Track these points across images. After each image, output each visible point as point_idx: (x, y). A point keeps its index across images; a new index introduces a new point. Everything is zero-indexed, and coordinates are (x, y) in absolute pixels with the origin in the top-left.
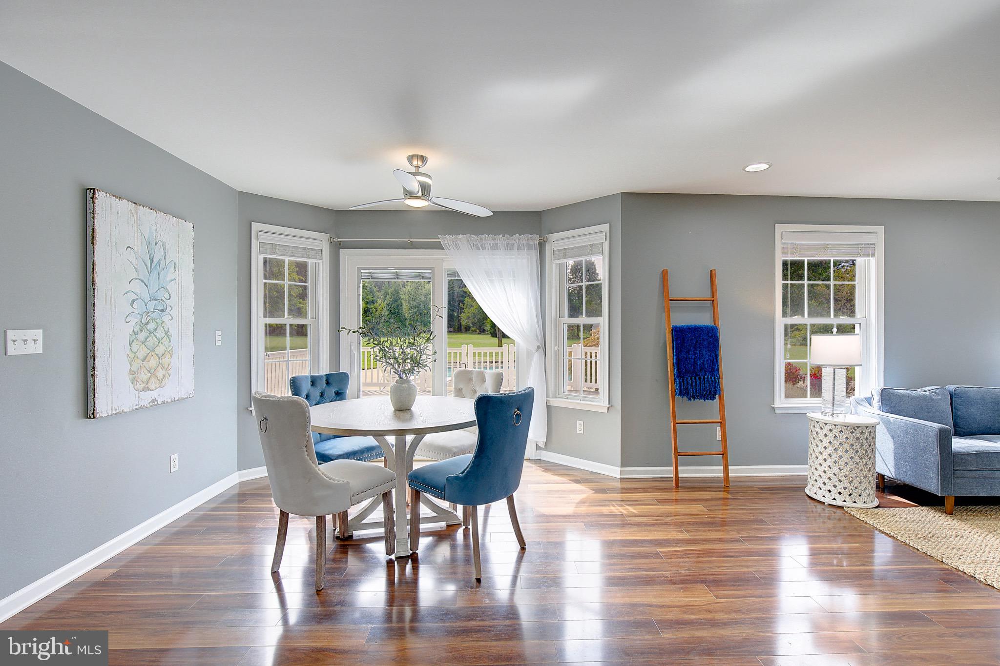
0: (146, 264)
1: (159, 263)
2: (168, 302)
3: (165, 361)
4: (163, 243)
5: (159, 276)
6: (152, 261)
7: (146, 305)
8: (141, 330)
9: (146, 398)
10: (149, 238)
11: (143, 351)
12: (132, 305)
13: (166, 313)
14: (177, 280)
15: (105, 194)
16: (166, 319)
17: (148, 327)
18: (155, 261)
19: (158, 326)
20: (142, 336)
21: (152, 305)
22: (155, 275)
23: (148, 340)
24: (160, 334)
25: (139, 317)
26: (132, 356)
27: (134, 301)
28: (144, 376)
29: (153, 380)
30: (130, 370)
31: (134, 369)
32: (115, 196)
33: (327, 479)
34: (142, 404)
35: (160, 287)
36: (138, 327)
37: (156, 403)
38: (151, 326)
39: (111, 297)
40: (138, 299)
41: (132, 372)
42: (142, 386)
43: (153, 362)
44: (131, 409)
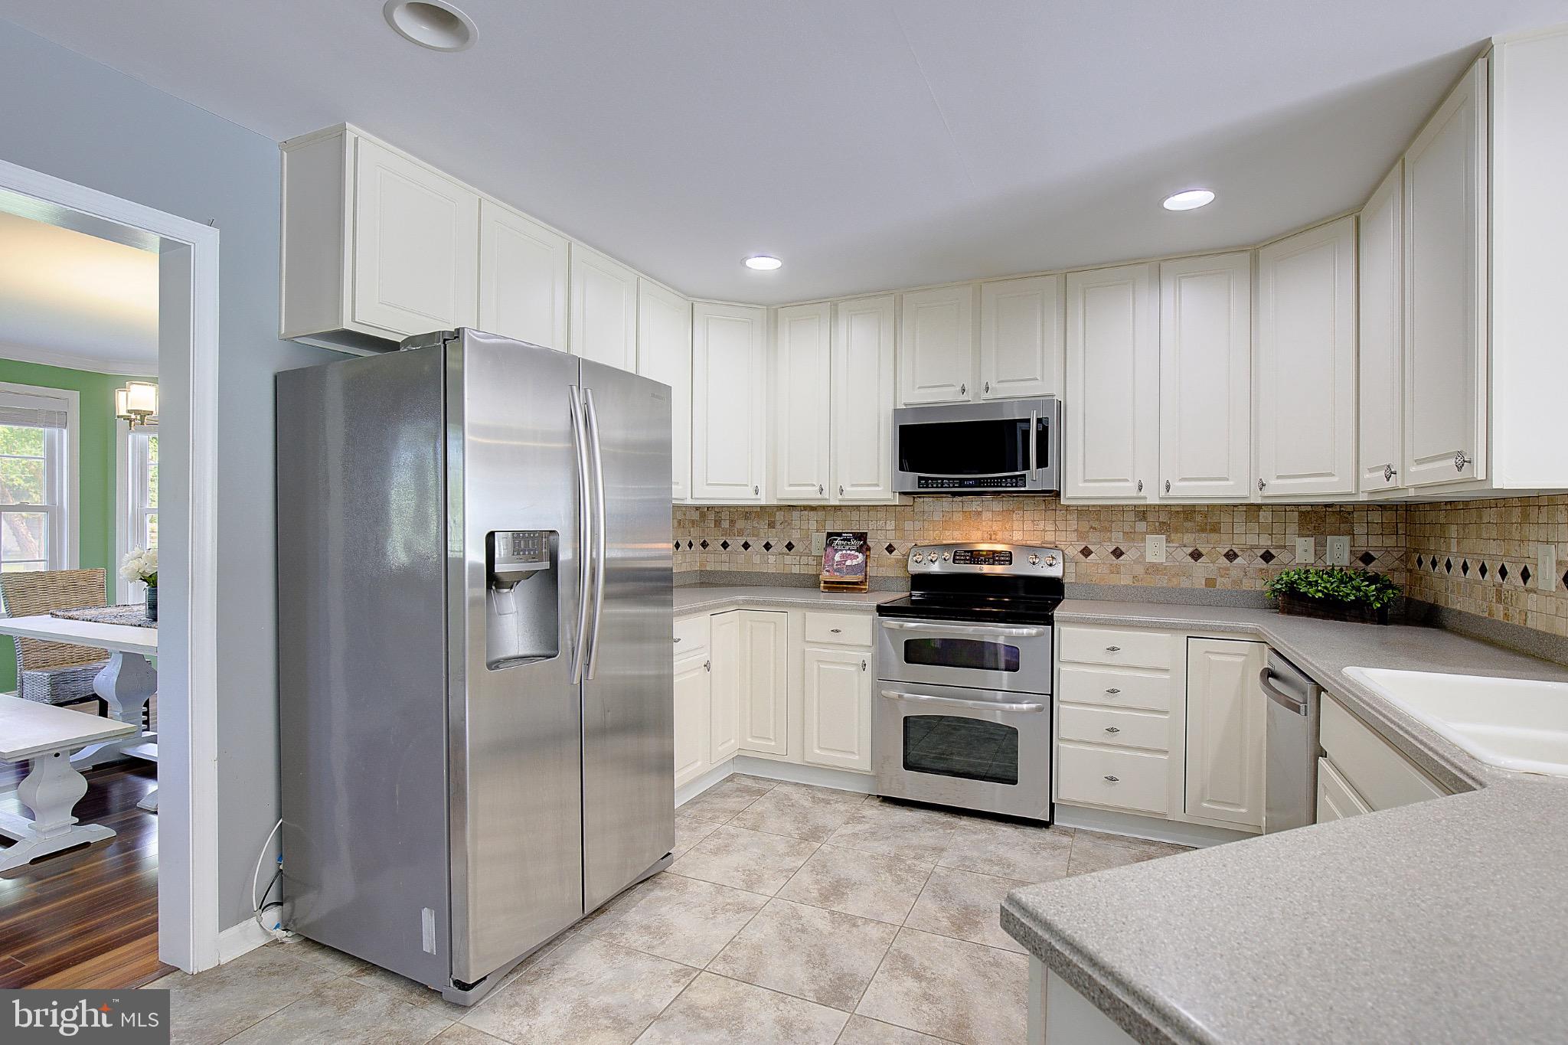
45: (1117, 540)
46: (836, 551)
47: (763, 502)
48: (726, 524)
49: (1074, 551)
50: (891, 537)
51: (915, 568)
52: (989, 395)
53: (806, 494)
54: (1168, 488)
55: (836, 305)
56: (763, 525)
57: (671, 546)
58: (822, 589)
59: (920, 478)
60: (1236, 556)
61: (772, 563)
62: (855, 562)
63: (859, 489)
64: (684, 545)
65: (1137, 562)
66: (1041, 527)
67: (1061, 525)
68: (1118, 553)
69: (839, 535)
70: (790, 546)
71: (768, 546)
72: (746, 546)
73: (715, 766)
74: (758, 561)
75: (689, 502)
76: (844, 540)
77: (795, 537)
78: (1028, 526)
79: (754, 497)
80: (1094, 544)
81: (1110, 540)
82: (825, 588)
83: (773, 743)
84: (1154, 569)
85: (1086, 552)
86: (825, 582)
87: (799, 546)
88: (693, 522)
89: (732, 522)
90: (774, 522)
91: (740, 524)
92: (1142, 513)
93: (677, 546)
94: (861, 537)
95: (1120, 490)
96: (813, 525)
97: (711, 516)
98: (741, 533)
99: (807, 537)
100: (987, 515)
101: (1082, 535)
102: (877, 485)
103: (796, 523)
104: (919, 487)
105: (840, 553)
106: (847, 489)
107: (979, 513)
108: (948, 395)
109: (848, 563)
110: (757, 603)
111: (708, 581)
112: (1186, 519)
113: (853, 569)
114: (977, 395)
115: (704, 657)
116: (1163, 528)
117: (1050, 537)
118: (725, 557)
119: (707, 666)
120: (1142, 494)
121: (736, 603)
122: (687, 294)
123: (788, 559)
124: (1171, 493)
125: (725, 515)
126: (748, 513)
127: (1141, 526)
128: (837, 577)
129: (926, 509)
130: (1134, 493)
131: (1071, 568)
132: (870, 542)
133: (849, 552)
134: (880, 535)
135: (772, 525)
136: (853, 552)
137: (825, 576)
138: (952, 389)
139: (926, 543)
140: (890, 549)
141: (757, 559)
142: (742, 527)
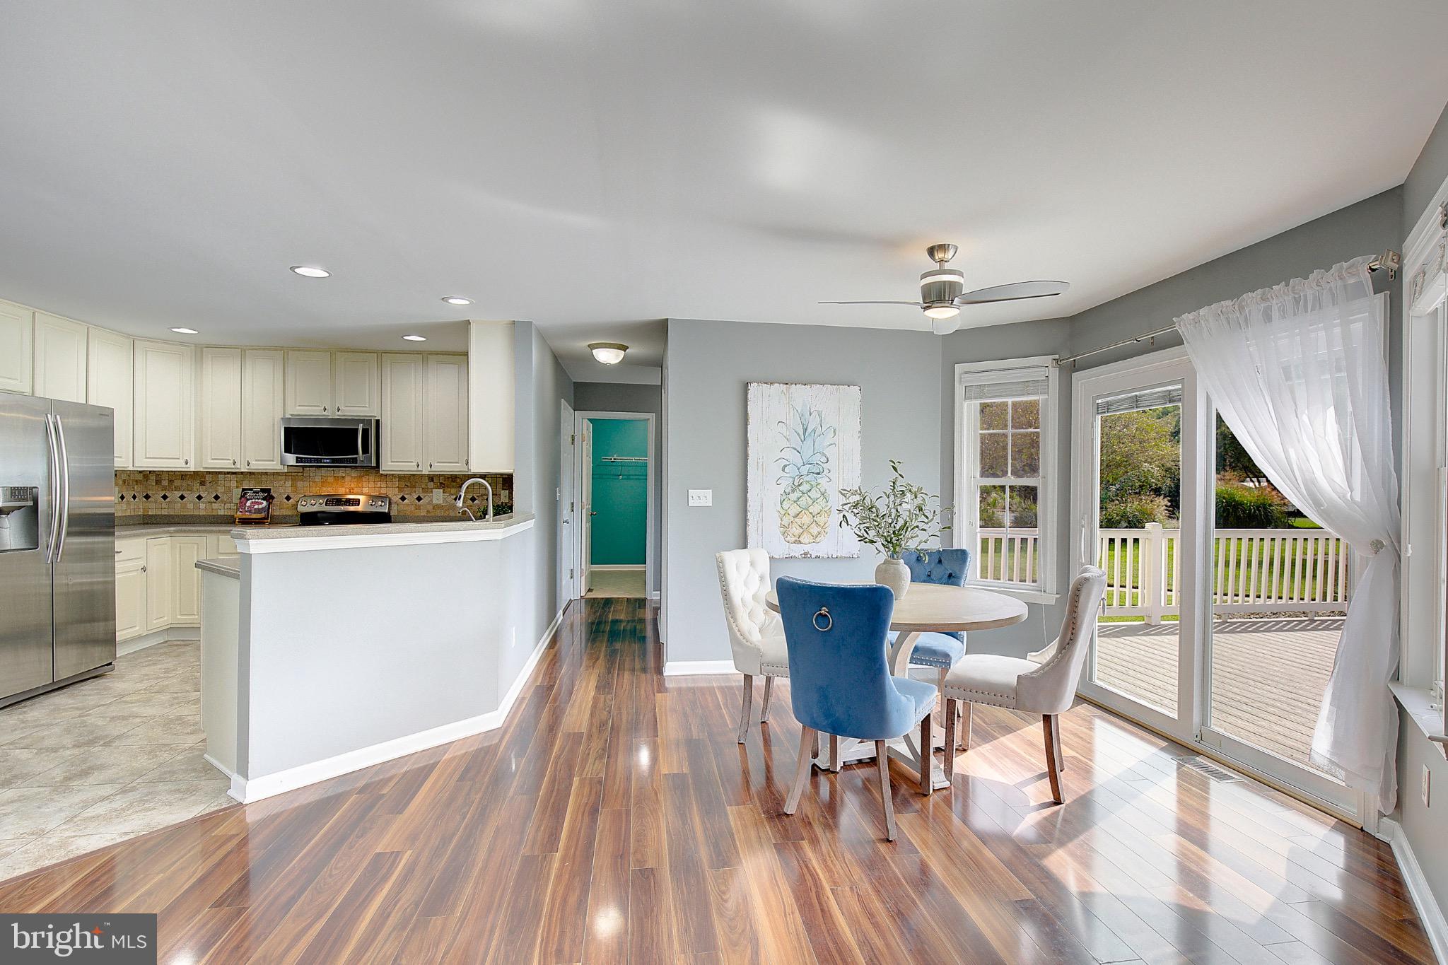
0: (798, 434)
1: (814, 431)
2: (825, 465)
3: (821, 519)
4: (818, 412)
5: (814, 442)
6: (805, 430)
7: (798, 469)
8: (793, 491)
9: (798, 550)
10: (802, 410)
11: (795, 509)
12: (783, 470)
13: (823, 475)
14: (837, 444)
15: (756, 384)
16: (822, 480)
17: (801, 488)
18: (809, 430)
19: (812, 488)
20: (794, 496)
21: (804, 470)
22: (809, 442)
23: (801, 499)
24: (814, 494)
25: (791, 479)
26: (783, 512)
27: (785, 466)
28: (796, 530)
29: (805, 534)
30: (781, 524)
31: (785, 522)
32: (766, 383)
33: (741, 637)
34: (792, 554)
35: (815, 452)
36: (790, 488)
37: (809, 556)
38: (805, 487)
39: (762, 465)
40: (789, 465)
41: (782, 526)
42: (793, 539)
43: (806, 519)
44: (781, 557)
45: (419, 492)
46: (248, 500)
47: (192, 469)
48: (165, 483)
49: (396, 498)
50: (289, 491)
51: (301, 509)
52: (339, 413)
53: (226, 465)
54: (431, 466)
55: (245, 351)
56: (196, 485)
57: (117, 499)
58: (237, 523)
59: (297, 458)
60: (475, 499)
61: (203, 509)
62: (260, 506)
63: (259, 462)
64: (128, 497)
65: (428, 503)
66: (379, 485)
67: (390, 484)
68: (419, 499)
69: (251, 490)
70: (217, 497)
71: (199, 498)
72: (182, 497)
73: (150, 632)
74: (191, 506)
75: (131, 468)
76: (254, 493)
77: (220, 492)
78: (372, 484)
79: (185, 466)
80: (407, 494)
81: (415, 492)
82: (239, 522)
83: (197, 617)
84: (436, 507)
85: (403, 499)
86: (239, 519)
87: (223, 497)
88: (137, 481)
89: (171, 481)
90: (204, 482)
91: (178, 483)
92: (431, 478)
93: (122, 497)
94: (268, 491)
95: (408, 467)
96: (234, 484)
97: (153, 477)
98: (177, 489)
99: (229, 490)
100: (348, 479)
101: (401, 490)
102: (273, 461)
103: (221, 482)
104: (297, 463)
105: (251, 501)
106: (253, 462)
107: (343, 477)
108: (316, 411)
109: (256, 507)
110: (185, 531)
111: (148, 522)
112: (452, 481)
113: (259, 511)
114: (333, 413)
115: (142, 563)
116: (442, 486)
117: (383, 491)
118: (164, 505)
119: (144, 569)
120: (420, 469)
121: (168, 532)
122: (127, 336)
123: (215, 506)
124: (433, 469)
125: (165, 477)
126: (183, 475)
127: (431, 485)
128: (247, 515)
129: (311, 475)
130: (416, 469)
131: (394, 507)
132: (272, 493)
133: (257, 500)
134: (281, 490)
135: (202, 484)
136: (260, 500)
137: (239, 515)
138: (319, 408)
139: (311, 494)
140: (288, 498)
141: (190, 506)
142: (179, 484)
